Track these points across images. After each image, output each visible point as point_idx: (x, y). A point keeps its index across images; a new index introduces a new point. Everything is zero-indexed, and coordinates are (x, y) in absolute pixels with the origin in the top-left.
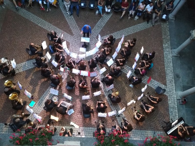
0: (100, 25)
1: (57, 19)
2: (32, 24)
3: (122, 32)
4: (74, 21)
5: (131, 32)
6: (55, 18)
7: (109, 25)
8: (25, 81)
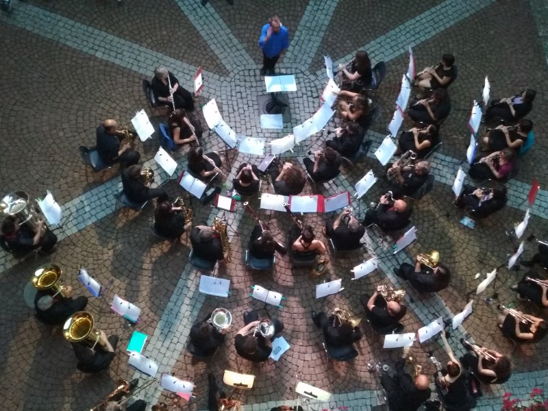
0: (314, 23)
1: (158, 26)
2: (72, 57)
3: (394, 37)
4: (221, 21)
5: (426, 31)
6: (149, 21)
7: (347, 19)
8: (96, 266)
